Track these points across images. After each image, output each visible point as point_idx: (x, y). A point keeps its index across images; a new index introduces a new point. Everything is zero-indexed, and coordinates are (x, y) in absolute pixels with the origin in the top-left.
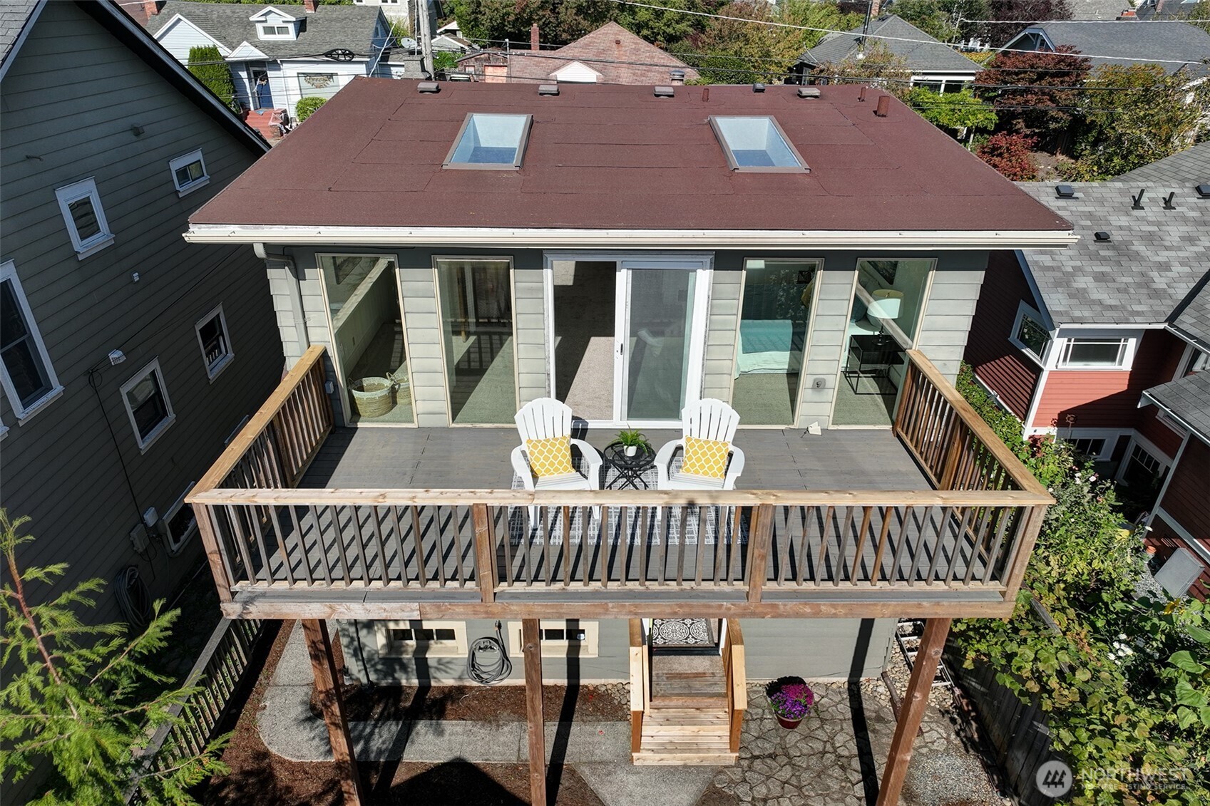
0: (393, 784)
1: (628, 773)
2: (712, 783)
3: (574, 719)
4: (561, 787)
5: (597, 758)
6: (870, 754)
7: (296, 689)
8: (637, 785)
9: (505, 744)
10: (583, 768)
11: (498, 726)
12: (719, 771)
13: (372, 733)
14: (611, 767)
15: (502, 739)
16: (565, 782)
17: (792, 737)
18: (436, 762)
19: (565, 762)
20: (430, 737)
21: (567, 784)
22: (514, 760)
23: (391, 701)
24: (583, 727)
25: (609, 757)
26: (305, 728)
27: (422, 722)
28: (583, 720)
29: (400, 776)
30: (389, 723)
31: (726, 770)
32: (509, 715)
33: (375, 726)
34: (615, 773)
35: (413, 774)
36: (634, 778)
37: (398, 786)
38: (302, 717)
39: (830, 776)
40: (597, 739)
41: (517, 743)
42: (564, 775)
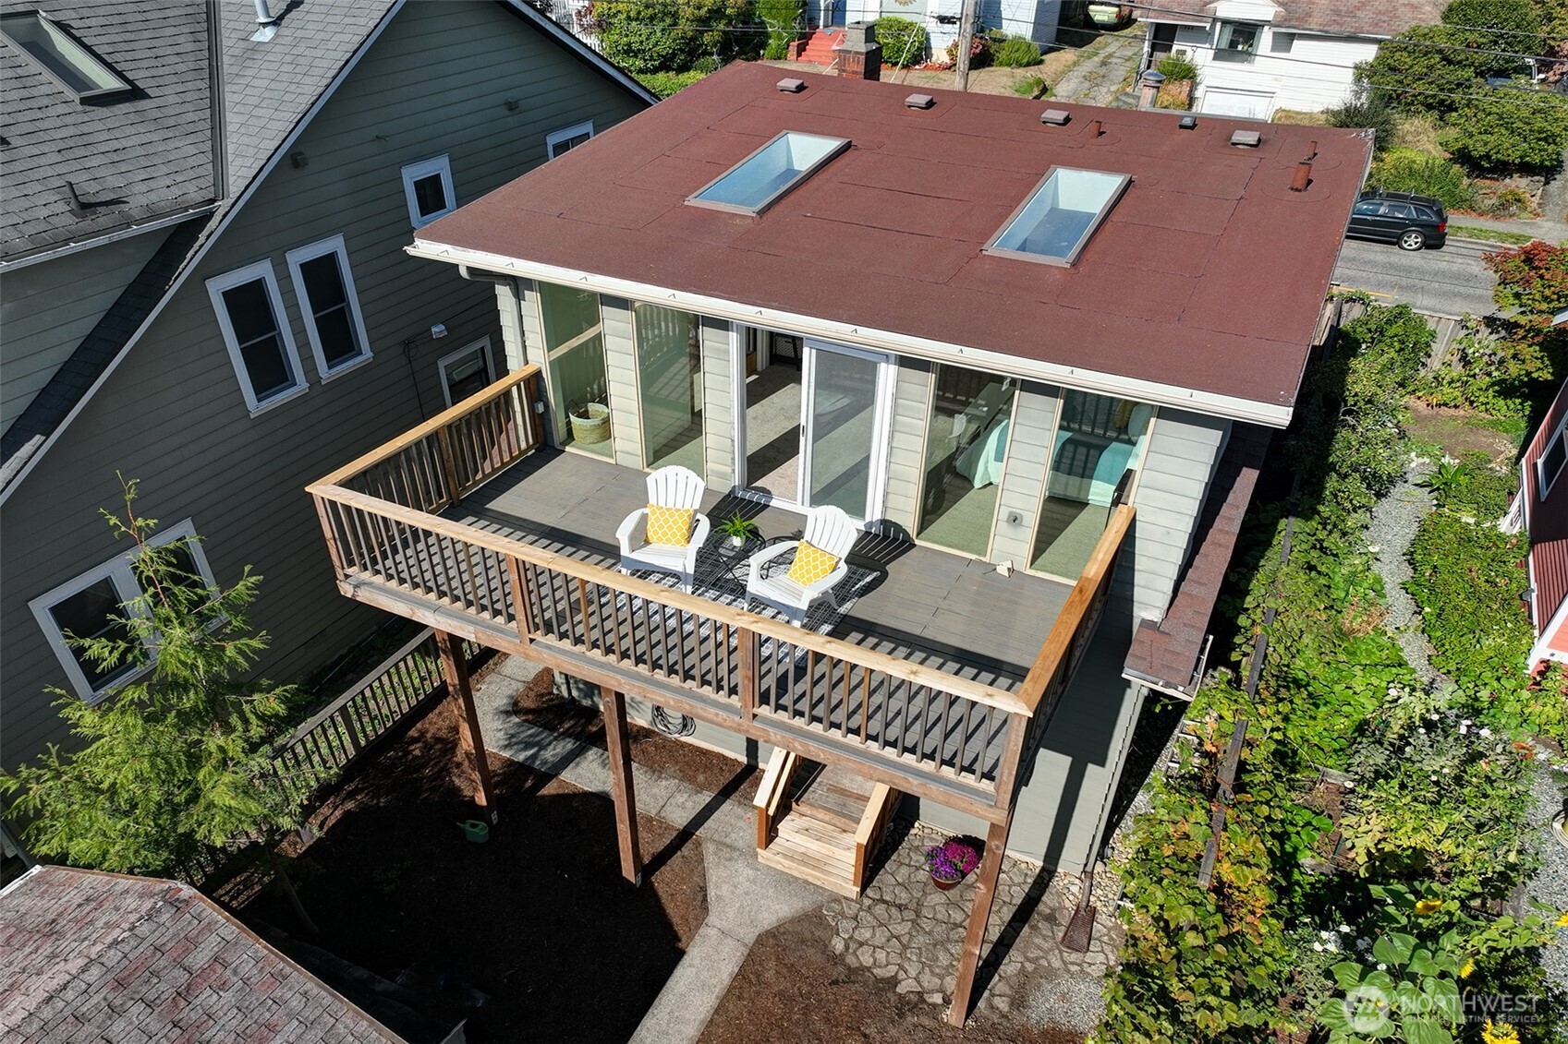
0: (540, 793)
1: (748, 865)
2: (821, 907)
3: (733, 797)
4: (679, 853)
5: (728, 841)
6: (1009, 947)
7: (513, 682)
8: (748, 880)
9: (654, 796)
10: (709, 845)
11: (659, 777)
12: (837, 899)
13: (549, 744)
14: (735, 854)
15: (655, 790)
16: (686, 850)
17: (937, 898)
18: (586, 789)
19: (697, 833)
20: (595, 765)
21: (686, 853)
22: (653, 813)
23: (583, 721)
24: (735, 808)
25: (740, 844)
26: (499, 719)
27: (595, 749)
28: (739, 802)
29: (550, 789)
30: (568, 740)
31: (843, 901)
32: (675, 771)
33: (556, 739)
34: (736, 860)
35: (561, 791)
36: (750, 872)
37: (544, 796)
38: (502, 709)
39: (947, 950)
40: (741, 823)
41: (665, 799)
42: (689, 844)
